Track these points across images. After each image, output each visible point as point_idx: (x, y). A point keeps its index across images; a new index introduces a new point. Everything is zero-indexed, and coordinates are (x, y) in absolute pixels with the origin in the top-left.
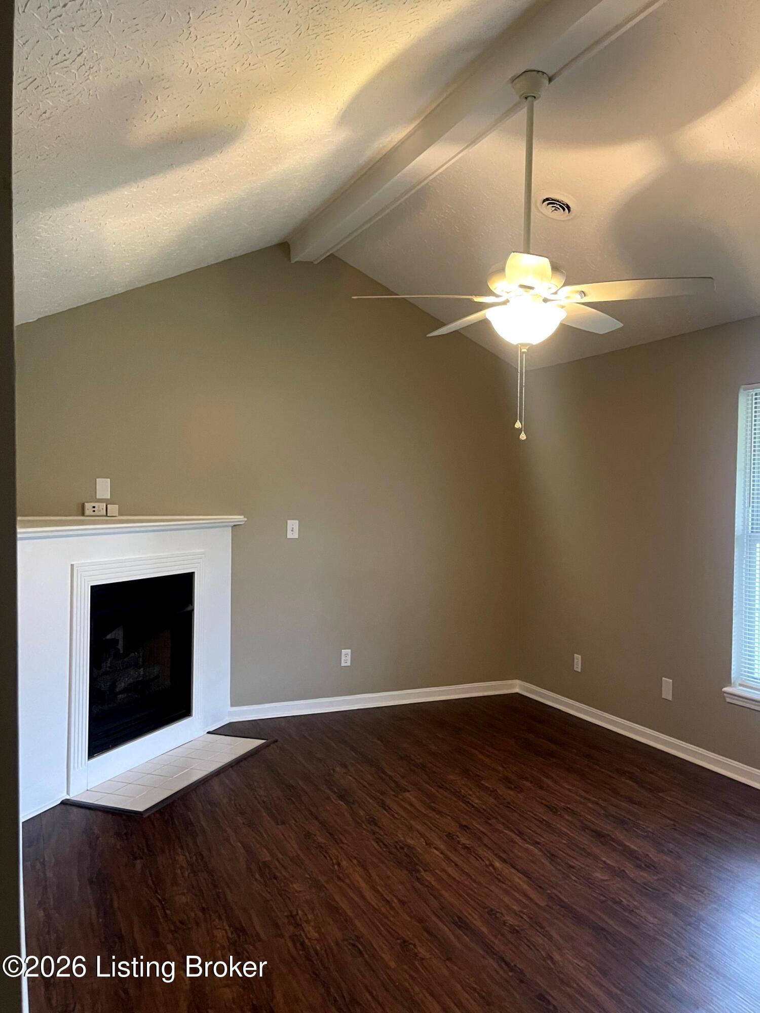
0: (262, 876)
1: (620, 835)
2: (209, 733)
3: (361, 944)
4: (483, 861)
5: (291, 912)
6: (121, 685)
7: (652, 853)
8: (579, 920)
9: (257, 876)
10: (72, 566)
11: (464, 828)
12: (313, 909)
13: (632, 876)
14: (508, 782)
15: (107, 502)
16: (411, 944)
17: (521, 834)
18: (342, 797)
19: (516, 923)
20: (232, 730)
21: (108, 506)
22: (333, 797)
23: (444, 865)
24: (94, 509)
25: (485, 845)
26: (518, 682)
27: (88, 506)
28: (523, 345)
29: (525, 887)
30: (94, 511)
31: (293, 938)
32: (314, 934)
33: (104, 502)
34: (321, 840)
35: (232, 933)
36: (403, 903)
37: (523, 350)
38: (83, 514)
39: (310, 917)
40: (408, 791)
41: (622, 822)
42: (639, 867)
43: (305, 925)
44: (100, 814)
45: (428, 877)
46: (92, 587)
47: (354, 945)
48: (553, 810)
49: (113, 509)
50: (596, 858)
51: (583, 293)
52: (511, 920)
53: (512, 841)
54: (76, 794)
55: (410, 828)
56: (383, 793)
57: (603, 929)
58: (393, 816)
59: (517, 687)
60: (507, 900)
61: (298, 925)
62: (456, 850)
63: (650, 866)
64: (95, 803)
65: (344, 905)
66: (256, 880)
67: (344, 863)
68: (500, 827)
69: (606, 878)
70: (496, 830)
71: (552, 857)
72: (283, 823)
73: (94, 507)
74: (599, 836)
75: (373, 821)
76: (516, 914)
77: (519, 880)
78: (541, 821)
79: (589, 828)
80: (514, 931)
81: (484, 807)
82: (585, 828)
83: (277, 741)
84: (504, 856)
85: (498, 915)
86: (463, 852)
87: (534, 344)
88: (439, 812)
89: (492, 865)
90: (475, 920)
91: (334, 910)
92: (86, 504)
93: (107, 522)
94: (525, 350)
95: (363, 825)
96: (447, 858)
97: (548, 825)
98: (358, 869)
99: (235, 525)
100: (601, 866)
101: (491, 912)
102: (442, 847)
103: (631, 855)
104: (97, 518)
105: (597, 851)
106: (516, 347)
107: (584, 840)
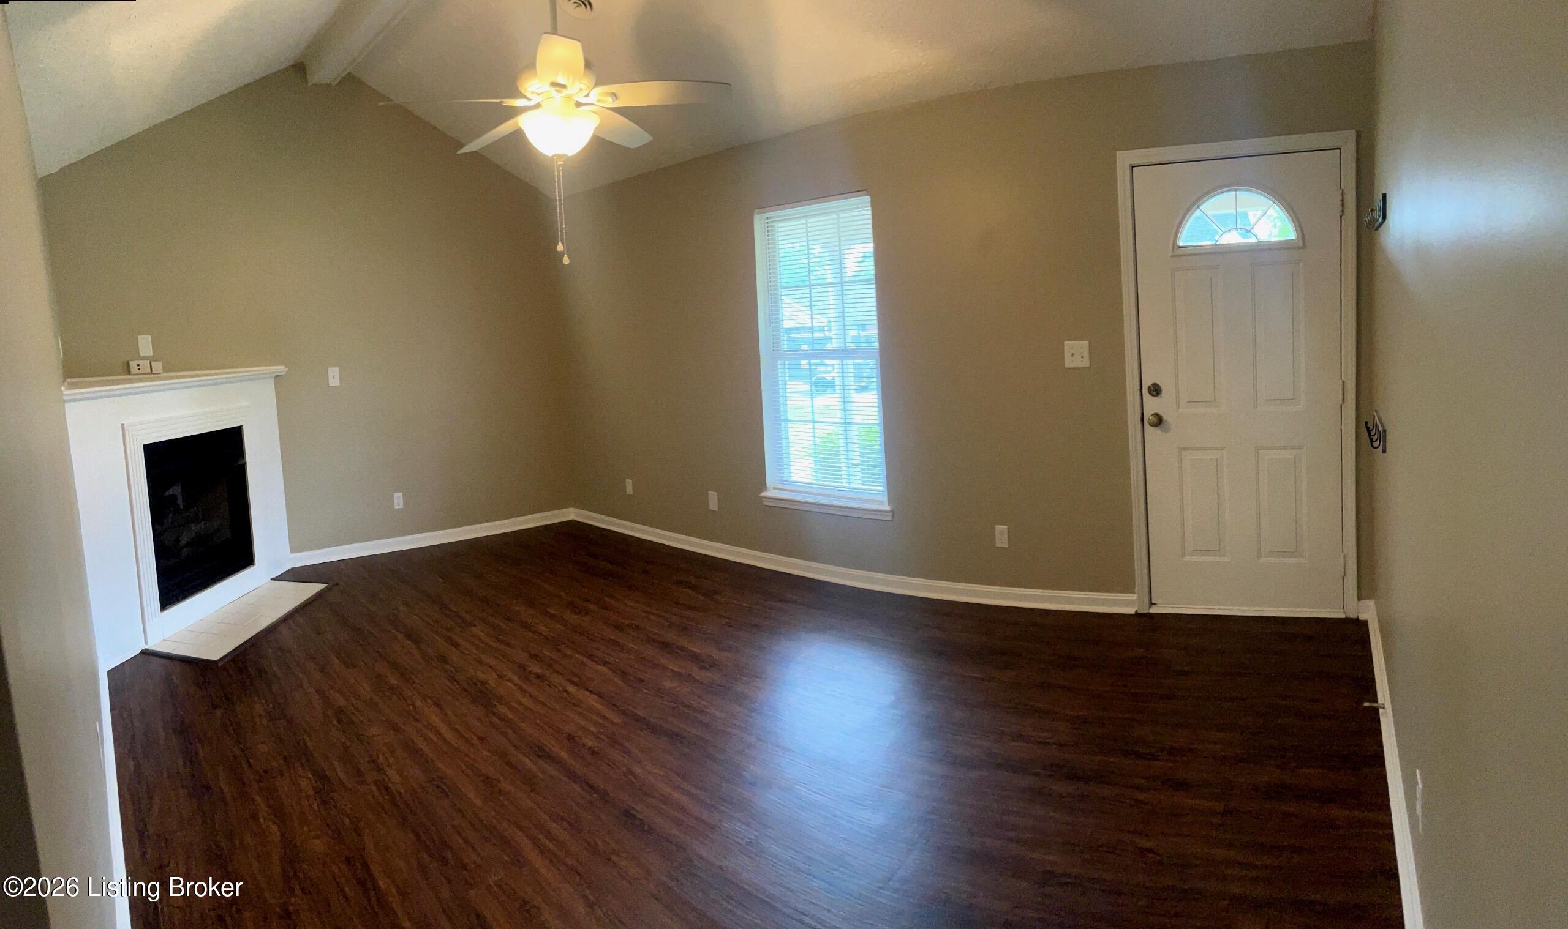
0: (339, 722)
1: (684, 642)
2: (272, 579)
3: (445, 783)
4: (556, 687)
5: (371, 757)
6: (184, 540)
7: (716, 654)
8: (653, 729)
9: (335, 722)
10: (123, 425)
11: (534, 657)
12: (392, 752)
13: (698, 678)
14: (573, 607)
15: (152, 359)
16: (495, 779)
17: (591, 657)
18: (409, 637)
19: (596, 744)
20: (295, 575)
21: (152, 363)
22: (400, 636)
23: (519, 695)
24: (139, 367)
25: (558, 672)
26: (572, 509)
27: (133, 364)
28: (559, 156)
29: (600, 707)
30: (139, 369)
31: (376, 783)
32: (396, 778)
33: (147, 360)
34: (393, 681)
35: (316, 782)
36: (482, 739)
37: (559, 163)
38: (129, 373)
39: (391, 760)
40: (475, 626)
41: (684, 630)
42: (702, 668)
43: (387, 769)
44: (178, 663)
45: (503, 709)
46: (144, 446)
47: (438, 787)
48: (619, 627)
49: (158, 366)
50: (665, 668)
51: (614, 96)
52: (590, 742)
53: (583, 663)
54: (154, 645)
55: (480, 662)
56: (449, 630)
57: (677, 735)
58: (462, 652)
59: (571, 514)
60: (583, 723)
61: (380, 770)
62: (529, 680)
63: (713, 665)
64: (172, 652)
65: (423, 745)
66: (334, 725)
67: (419, 703)
68: (569, 652)
69: (675, 685)
70: (565, 656)
71: (623, 674)
72: (354, 666)
73: (138, 365)
74: (665, 646)
75: (443, 659)
76: (594, 735)
77: (592, 701)
78: (610, 641)
79: (654, 641)
80: (593, 752)
81: (552, 635)
82: (650, 641)
83: (337, 584)
84: (576, 680)
85: (577, 739)
86: (535, 681)
87: (570, 154)
88: (508, 644)
89: (566, 691)
90: (554, 747)
91: (413, 751)
92: (131, 363)
93: (152, 380)
94: (562, 163)
95: (433, 662)
96: (520, 688)
97: (616, 643)
98: (434, 708)
99: (276, 376)
100: (670, 674)
101: (570, 737)
102: (515, 678)
103: (695, 658)
104: (142, 376)
105: (664, 661)
106: (552, 159)
107: (649, 651)
